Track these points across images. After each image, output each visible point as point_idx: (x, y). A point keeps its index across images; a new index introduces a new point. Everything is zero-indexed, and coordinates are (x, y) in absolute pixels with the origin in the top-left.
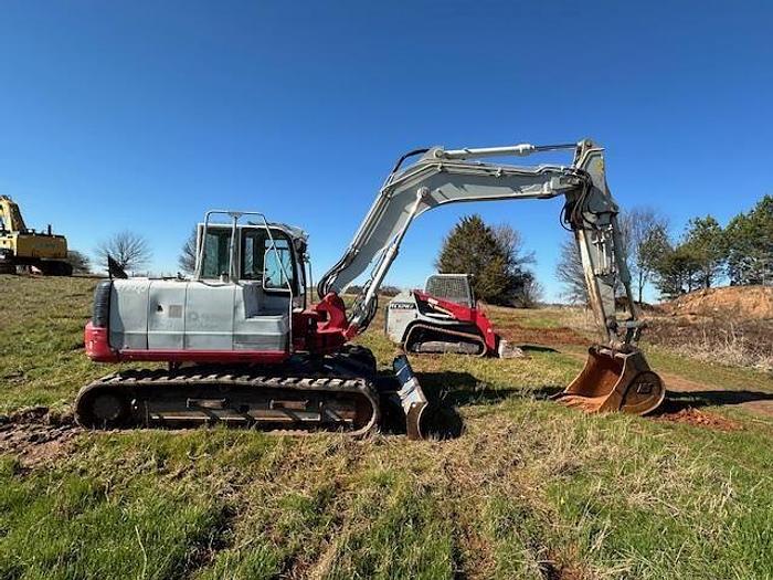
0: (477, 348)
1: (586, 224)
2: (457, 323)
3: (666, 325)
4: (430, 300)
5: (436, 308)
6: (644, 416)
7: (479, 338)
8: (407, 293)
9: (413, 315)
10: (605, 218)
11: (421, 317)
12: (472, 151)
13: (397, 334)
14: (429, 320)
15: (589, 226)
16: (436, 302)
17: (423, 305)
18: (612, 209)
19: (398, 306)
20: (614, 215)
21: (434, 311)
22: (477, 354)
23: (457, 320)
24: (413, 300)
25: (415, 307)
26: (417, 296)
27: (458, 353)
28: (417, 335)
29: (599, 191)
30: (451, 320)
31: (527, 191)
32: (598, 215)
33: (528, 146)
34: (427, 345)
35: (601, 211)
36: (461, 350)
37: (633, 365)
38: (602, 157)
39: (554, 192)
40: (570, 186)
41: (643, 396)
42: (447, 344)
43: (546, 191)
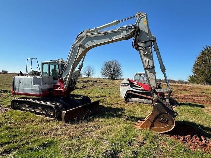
2: (145, 91)
4: (134, 82)
5: (137, 85)
8: (126, 80)
9: (128, 88)
10: (148, 44)
11: (131, 89)
12: (97, 28)
13: (123, 95)
14: (134, 90)
16: (136, 83)
17: (131, 84)
18: (152, 39)
19: (123, 84)
20: (154, 41)
21: (137, 87)
22: (151, 104)
24: (128, 82)
25: (129, 85)
26: (129, 81)
27: (144, 103)
28: (129, 95)
29: (145, 32)
30: (142, 90)
31: (114, 38)
32: (145, 43)
33: (116, 21)
34: (133, 99)
35: (146, 41)
36: (145, 102)
37: (157, 109)
38: (146, 17)
39: (124, 37)
40: (131, 33)
41: (163, 124)
42: (140, 99)
43: (121, 37)
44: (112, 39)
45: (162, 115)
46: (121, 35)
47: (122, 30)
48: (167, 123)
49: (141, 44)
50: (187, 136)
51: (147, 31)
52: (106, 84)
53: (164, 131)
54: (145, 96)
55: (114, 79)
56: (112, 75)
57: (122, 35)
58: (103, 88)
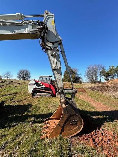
0: (50, 95)
1: (47, 47)
4: (39, 82)
7: (51, 92)
8: (33, 80)
9: (34, 86)
10: (56, 45)
11: (36, 87)
13: (30, 91)
14: (38, 87)
15: (50, 48)
16: (40, 83)
17: (37, 83)
18: (59, 41)
19: (31, 84)
20: (60, 44)
21: (41, 85)
23: (45, 87)
25: (35, 84)
26: (35, 81)
27: (45, 96)
28: (35, 91)
29: (53, 33)
30: (44, 87)
31: (17, 32)
32: (53, 43)
33: (19, 14)
34: (38, 94)
35: (54, 41)
36: (46, 95)
37: (67, 112)
38: (53, 18)
39: (30, 33)
40: (37, 29)
41: (73, 126)
42: (43, 94)
43: (26, 32)
44: (14, 32)
45: (72, 118)
46: (26, 30)
47: (27, 24)
48: (76, 124)
49: (49, 44)
50: (92, 133)
51: (54, 32)
52: (20, 83)
53: (73, 134)
54: (46, 91)
55: (26, 80)
56: (25, 77)
57: (27, 30)
58: (16, 86)
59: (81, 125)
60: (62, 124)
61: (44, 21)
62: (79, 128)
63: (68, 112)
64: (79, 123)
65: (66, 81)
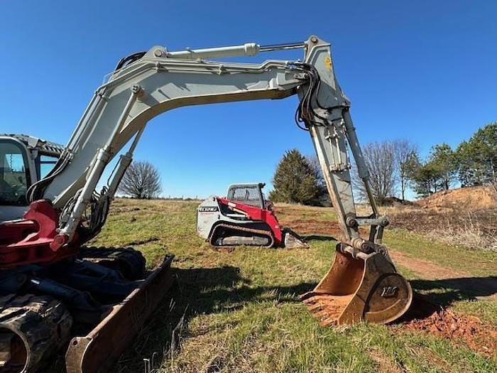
0: (266, 240)
1: (317, 120)
2: (251, 221)
3: (420, 216)
4: (229, 204)
5: (235, 210)
6: (391, 323)
7: (268, 233)
8: (212, 199)
9: (215, 217)
10: (337, 113)
11: (223, 218)
12: (195, 51)
13: (205, 230)
14: (228, 219)
15: (322, 121)
16: (234, 205)
17: (223, 207)
18: (344, 104)
19: (205, 210)
20: (345, 110)
21: (234, 212)
22: (267, 245)
23: (251, 219)
24: (216, 204)
25: (218, 210)
26: (219, 201)
27: (251, 245)
28: (220, 232)
29: (328, 86)
30: (246, 219)
31: (252, 87)
32: (330, 110)
33: (253, 45)
34: (228, 240)
35: (332, 106)
36: (254, 243)
37: (374, 267)
38: (329, 53)
39: (281, 88)
40: (297, 81)
41: (388, 300)
42: (243, 238)
43: (271, 88)
44: (245, 88)
45: (385, 280)
46: (271, 82)
47: (274, 69)
48: (396, 296)
49: (322, 113)
50: (432, 317)
51: (332, 84)
52: (138, 209)
53: (391, 317)
54: (255, 231)
55: (144, 198)
57: (274, 83)
58: (134, 220)
59: (407, 297)
60: (365, 296)
61: (309, 60)
62: (403, 305)
63: (376, 267)
64: (401, 293)
65: (286, 200)
